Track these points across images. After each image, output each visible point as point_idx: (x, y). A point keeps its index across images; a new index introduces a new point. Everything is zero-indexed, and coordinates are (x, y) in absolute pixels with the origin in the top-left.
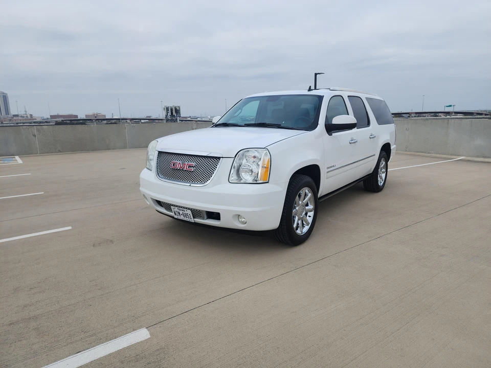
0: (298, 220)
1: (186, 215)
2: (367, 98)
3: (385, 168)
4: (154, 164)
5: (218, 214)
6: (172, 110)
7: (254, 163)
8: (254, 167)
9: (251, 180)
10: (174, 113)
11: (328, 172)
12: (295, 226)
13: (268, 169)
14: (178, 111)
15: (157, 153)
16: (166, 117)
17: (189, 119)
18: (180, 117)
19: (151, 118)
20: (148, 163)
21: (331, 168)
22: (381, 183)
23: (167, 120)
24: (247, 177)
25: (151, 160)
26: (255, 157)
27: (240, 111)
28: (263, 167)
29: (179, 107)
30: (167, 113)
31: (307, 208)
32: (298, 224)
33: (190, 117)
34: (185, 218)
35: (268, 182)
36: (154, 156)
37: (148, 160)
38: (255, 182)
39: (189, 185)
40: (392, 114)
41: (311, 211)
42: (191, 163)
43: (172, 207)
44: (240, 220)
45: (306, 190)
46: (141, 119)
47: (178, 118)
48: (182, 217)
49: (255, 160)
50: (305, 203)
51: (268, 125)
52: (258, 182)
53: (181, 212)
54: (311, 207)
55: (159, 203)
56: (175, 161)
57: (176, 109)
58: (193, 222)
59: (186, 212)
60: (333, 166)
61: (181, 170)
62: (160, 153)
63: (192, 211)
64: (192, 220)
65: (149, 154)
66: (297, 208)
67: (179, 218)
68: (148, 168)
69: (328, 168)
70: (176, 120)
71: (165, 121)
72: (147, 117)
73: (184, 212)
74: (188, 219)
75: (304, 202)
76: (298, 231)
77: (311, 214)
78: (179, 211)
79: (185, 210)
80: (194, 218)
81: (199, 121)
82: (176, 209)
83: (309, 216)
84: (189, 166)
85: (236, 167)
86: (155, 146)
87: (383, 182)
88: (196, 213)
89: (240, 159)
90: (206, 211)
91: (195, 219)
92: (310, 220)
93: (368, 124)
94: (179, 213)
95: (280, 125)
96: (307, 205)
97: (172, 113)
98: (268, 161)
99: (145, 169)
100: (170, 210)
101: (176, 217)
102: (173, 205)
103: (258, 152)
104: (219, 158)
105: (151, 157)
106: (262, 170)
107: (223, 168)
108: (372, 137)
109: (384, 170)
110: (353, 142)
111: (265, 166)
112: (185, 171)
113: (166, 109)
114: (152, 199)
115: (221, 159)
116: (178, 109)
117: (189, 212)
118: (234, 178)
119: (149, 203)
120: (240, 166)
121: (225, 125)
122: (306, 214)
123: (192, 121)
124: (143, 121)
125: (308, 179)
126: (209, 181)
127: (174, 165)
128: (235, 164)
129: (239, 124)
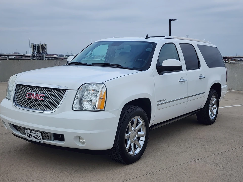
0: (131, 143)
1: (36, 137)
2: (199, 46)
3: (216, 104)
4: (12, 94)
5: (63, 136)
6: (38, 47)
7: (94, 95)
8: (93, 98)
9: (90, 109)
10: (41, 51)
11: (158, 105)
12: (127, 147)
13: (104, 99)
14: (44, 49)
15: (15, 85)
16: (32, 54)
17: (55, 56)
18: (46, 54)
19: (19, 54)
20: (8, 94)
21: (161, 102)
22: (212, 117)
23: (34, 57)
24: (87, 106)
25: (10, 91)
26: (94, 90)
27: (90, 52)
28: (100, 98)
29: (46, 45)
30: (34, 50)
31: (139, 133)
32: (130, 146)
33: (56, 54)
34: (36, 139)
35: (104, 110)
36: (12, 88)
37: (8, 91)
38: (94, 110)
39: (42, 112)
40: (224, 58)
41: (143, 136)
42: (42, 94)
43: (26, 130)
44: (81, 141)
45: (139, 118)
46: (8, 55)
47: (44, 56)
48: (33, 139)
49: (94, 92)
50: (138, 130)
51: (111, 65)
52: (96, 110)
53: (33, 135)
54: (143, 133)
55: (15, 127)
56: (30, 92)
57: (42, 47)
58: (43, 142)
59: (37, 135)
60: (164, 100)
61: (35, 99)
62: (18, 85)
63: (41, 134)
64: (42, 141)
65: (9, 86)
66: (130, 133)
67: (31, 139)
68: (7, 98)
69: (158, 101)
70: (43, 57)
71: (31, 58)
72: (15, 53)
73: (35, 135)
74: (38, 140)
75: (136, 128)
76: (131, 153)
77: (143, 139)
78: (31, 133)
79: (36, 132)
80: (43, 139)
81: (64, 58)
82: (29, 132)
83: (141, 141)
84: (42, 96)
85: (79, 98)
86: (14, 80)
87: (214, 117)
88: (45, 135)
89: (82, 92)
90: (53, 133)
91: (44, 141)
92: (142, 143)
93: (199, 66)
94: (31, 136)
95: (120, 65)
96: (139, 131)
97: (38, 50)
98: (105, 94)
99: (5, 99)
100: (24, 133)
101: (28, 139)
102: (26, 129)
103: (97, 86)
104: (65, 90)
105: (10, 89)
106: (99, 100)
107: (68, 98)
108: (201, 78)
109: (215, 106)
110: (182, 81)
111: (102, 97)
112: (38, 100)
113: (33, 46)
114: (9, 123)
115: (67, 91)
116: (44, 46)
117: (39, 134)
118: (77, 106)
119: (7, 127)
120: (82, 97)
121: (76, 64)
122: (139, 138)
123: (58, 58)
124: (10, 57)
125: (140, 109)
126: (56, 109)
127: (28, 96)
128: (79, 95)
129: (88, 63)
